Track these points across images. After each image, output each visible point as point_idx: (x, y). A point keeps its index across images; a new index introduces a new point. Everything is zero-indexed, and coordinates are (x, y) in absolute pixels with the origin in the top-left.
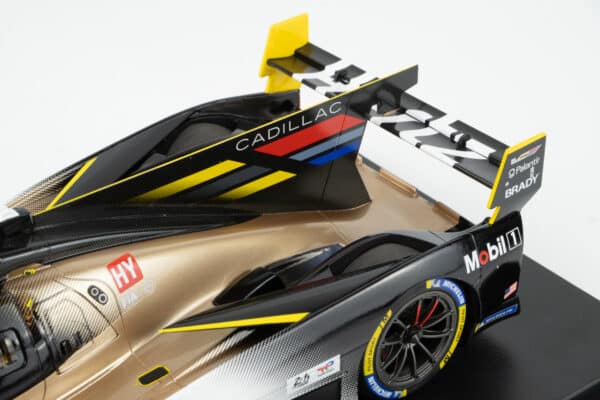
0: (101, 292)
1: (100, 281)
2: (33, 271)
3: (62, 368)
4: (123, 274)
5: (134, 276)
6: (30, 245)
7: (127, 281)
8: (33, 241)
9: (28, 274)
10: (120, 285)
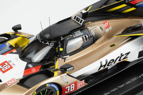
0: (102, 28)
1: (102, 26)
2: (89, 23)
3: (96, 43)
4: (106, 25)
5: (108, 26)
6: (87, 18)
7: (107, 26)
8: (88, 18)
9: (89, 24)
10: (106, 27)
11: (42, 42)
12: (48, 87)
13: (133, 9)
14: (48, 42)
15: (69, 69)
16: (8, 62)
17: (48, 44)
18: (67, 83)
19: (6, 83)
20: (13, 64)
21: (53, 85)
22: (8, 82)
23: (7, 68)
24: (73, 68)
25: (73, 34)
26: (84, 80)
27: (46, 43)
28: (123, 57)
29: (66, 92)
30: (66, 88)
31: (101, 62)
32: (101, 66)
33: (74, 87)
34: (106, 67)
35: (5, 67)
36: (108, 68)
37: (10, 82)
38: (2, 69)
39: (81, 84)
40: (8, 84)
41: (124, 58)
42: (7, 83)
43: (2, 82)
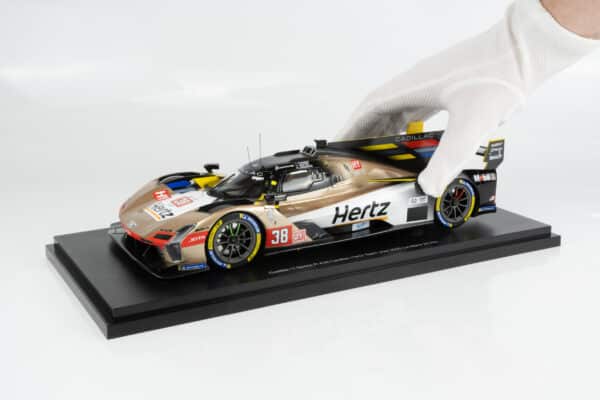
4: (355, 165)
5: (359, 166)
6: (325, 150)
7: (356, 167)
12: (242, 219)
13: (410, 156)
18: (275, 223)
21: (250, 219)
26: (305, 230)
28: (377, 210)
29: (273, 242)
30: (273, 233)
31: (337, 209)
32: (337, 216)
33: (286, 236)
34: (347, 221)
36: (351, 225)
39: (301, 235)
41: (380, 214)
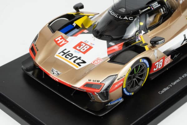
11: (119, 17)
12: (141, 62)
14: (126, 17)
15: (161, 41)
16: (84, 42)
17: (127, 18)
19: (91, 63)
20: (91, 43)
21: (145, 61)
22: (95, 62)
23: (86, 49)
24: (164, 40)
25: (151, 6)
26: (170, 56)
27: (125, 18)
30: (156, 64)
32: (184, 40)
35: (83, 47)
37: (96, 62)
38: (80, 50)
39: (168, 60)
40: (95, 64)
42: (93, 63)
43: (86, 63)
